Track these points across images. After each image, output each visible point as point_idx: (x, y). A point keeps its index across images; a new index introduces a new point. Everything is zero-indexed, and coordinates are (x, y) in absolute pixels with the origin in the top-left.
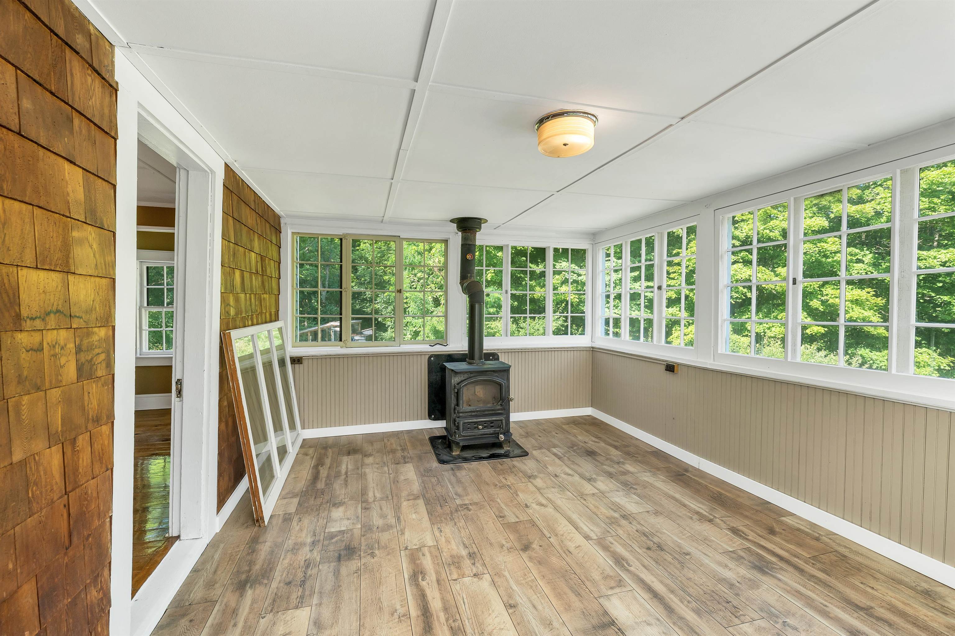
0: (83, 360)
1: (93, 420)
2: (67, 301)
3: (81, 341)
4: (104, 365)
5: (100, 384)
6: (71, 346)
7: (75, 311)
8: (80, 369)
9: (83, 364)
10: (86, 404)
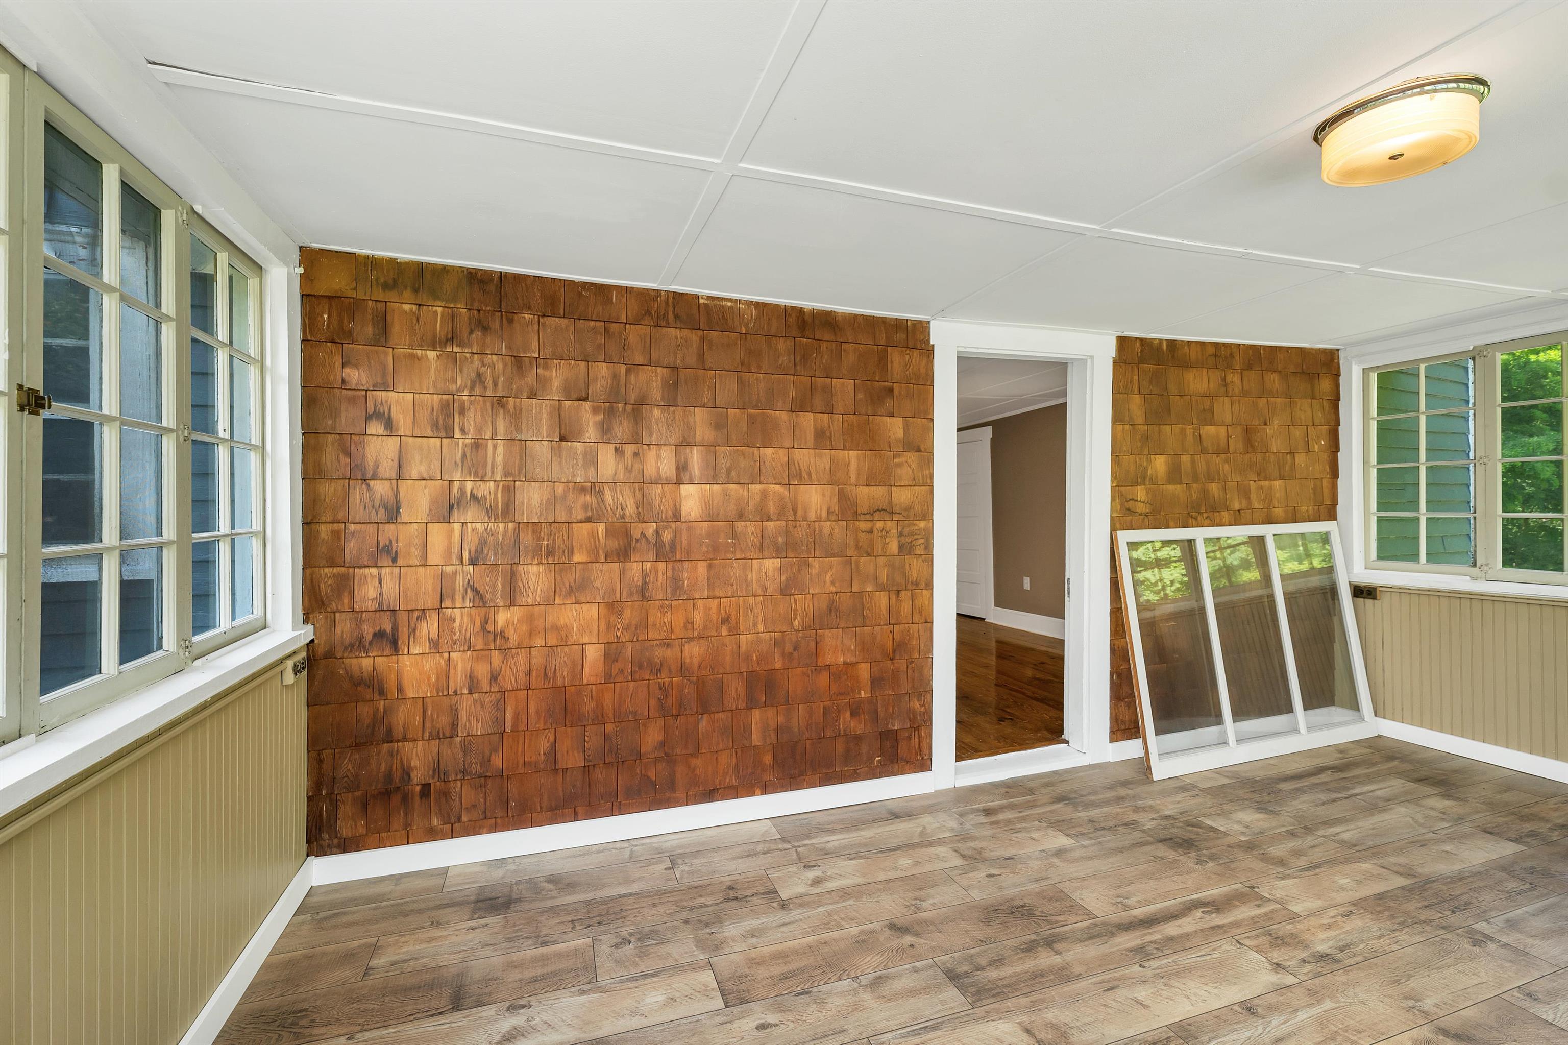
0: (903, 541)
1: (912, 583)
2: (891, 503)
3: (903, 529)
4: (923, 547)
5: (920, 560)
6: (894, 532)
7: (895, 509)
8: (901, 547)
9: (903, 545)
10: (907, 572)
